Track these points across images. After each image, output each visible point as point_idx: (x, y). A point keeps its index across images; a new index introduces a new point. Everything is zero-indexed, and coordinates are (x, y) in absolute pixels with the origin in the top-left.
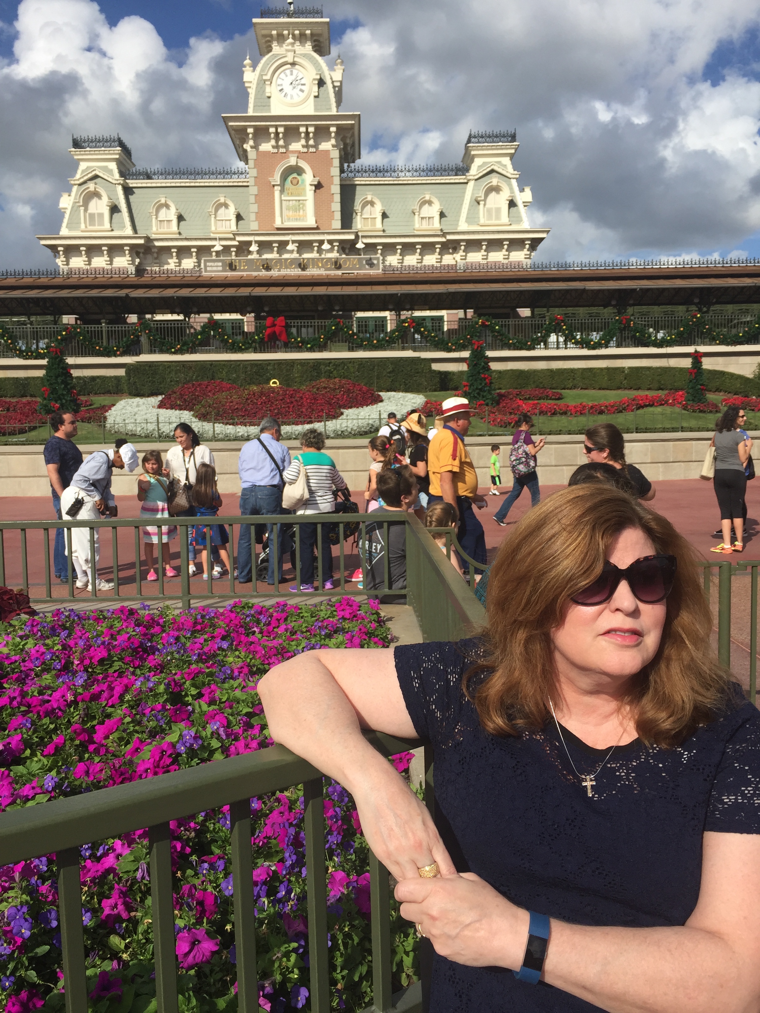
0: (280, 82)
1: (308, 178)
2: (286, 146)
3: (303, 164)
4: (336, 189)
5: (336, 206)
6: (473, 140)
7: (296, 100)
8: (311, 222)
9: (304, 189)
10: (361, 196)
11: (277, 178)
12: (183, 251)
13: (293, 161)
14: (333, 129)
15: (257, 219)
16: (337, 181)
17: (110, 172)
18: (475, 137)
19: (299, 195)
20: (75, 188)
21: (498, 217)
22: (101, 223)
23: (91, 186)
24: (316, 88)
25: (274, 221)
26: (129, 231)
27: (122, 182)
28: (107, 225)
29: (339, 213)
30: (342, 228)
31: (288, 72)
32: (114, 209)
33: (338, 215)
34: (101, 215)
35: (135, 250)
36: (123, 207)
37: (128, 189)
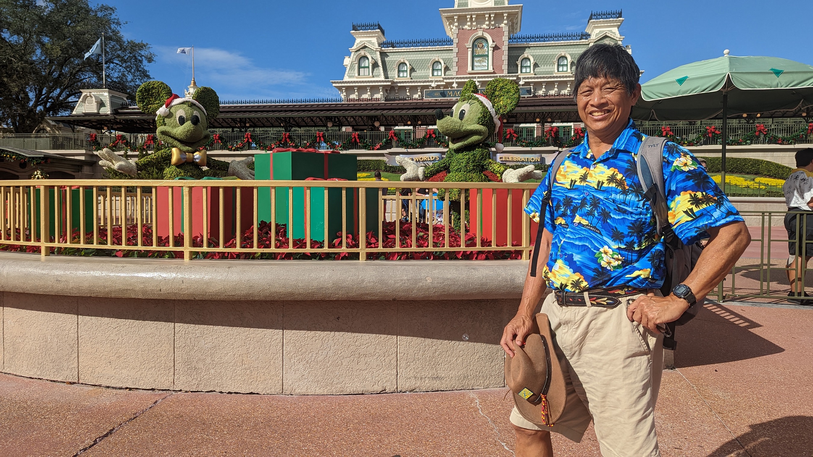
2: (477, 26)
3: (486, 35)
4: (505, 50)
5: (505, 58)
6: (593, 17)
8: (490, 69)
11: (469, 45)
12: (413, 89)
13: (480, 33)
14: (506, 15)
16: (506, 44)
17: (373, 44)
18: (595, 15)
20: (352, 54)
22: (367, 73)
23: (362, 52)
26: (382, 78)
27: (379, 50)
28: (370, 74)
30: (509, 73)
32: (375, 65)
33: (506, 64)
34: (367, 69)
35: (386, 88)
36: (380, 63)
37: (383, 55)
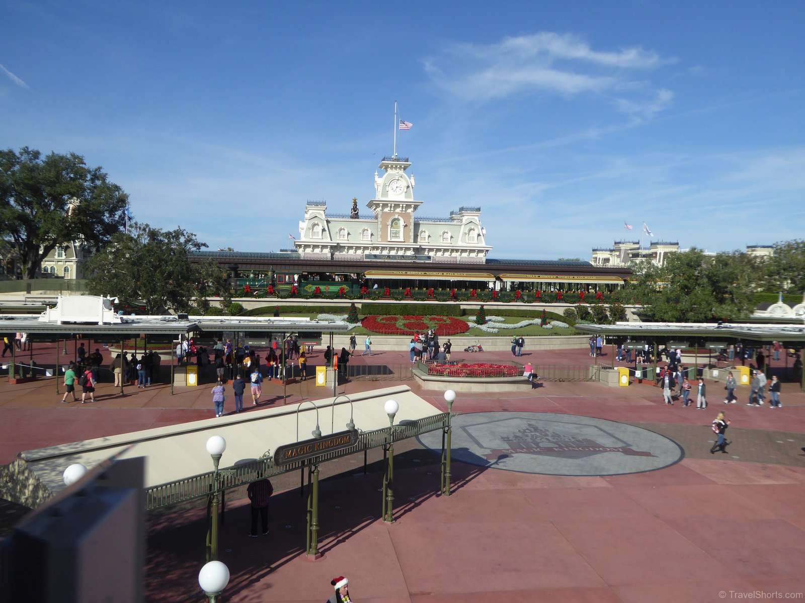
0: (392, 186)
1: (402, 223)
2: (394, 210)
3: (400, 218)
4: (412, 227)
5: (412, 234)
7: (398, 193)
8: (402, 239)
9: (399, 227)
10: (422, 228)
11: (389, 223)
12: (350, 248)
13: (396, 216)
14: (413, 206)
15: (381, 238)
16: (413, 224)
17: (321, 215)
19: (398, 229)
20: (306, 222)
21: (473, 240)
22: (318, 236)
23: (314, 221)
24: (406, 189)
25: (387, 239)
26: (329, 240)
27: (325, 219)
28: (320, 237)
29: (413, 237)
30: (414, 242)
31: (395, 182)
32: (324, 230)
33: (412, 237)
34: (318, 232)
35: (332, 247)
36: (327, 229)
37: (328, 222)
